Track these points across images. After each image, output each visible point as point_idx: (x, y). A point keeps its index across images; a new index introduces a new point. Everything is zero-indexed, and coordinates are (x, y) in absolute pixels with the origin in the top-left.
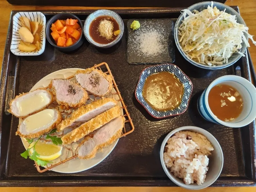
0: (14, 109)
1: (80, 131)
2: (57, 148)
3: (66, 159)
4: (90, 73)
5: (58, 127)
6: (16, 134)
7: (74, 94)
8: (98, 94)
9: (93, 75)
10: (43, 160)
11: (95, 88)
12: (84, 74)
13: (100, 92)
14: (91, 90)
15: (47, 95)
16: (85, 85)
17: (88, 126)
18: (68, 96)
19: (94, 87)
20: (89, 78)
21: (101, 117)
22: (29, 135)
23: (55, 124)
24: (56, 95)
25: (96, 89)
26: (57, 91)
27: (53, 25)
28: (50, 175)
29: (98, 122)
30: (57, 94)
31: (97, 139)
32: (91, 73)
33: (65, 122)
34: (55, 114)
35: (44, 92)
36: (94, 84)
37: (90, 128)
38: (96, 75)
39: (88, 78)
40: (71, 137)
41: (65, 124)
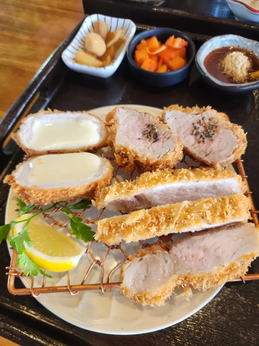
0: (25, 131)
1: (150, 220)
2: (74, 247)
3: (82, 284)
4: (197, 114)
5: (99, 193)
6: (5, 181)
7: (154, 142)
8: (206, 159)
9: (203, 119)
10: (33, 261)
11: (201, 144)
12: (184, 114)
13: (211, 156)
14: (190, 146)
15: (97, 130)
16: (181, 133)
17: (174, 214)
18: (141, 141)
19: (199, 142)
20: (193, 124)
21: (210, 205)
22: (30, 190)
23: (96, 185)
24: (115, 134)
25: (203, 146)
26: (121, 126)
27: (143, 42)
28: (27, 311)
29: (200, 212)
30: (118, 131)
31: (182, 257)
32: (199, 115)
33: (121, 186)
34: (101, 167)
35: (94, 122)
36: (201, 136)
37: (176, 219)
38: (210, 120)
39: (191, 123)
40: (124, 226)
41: (118, 191)
